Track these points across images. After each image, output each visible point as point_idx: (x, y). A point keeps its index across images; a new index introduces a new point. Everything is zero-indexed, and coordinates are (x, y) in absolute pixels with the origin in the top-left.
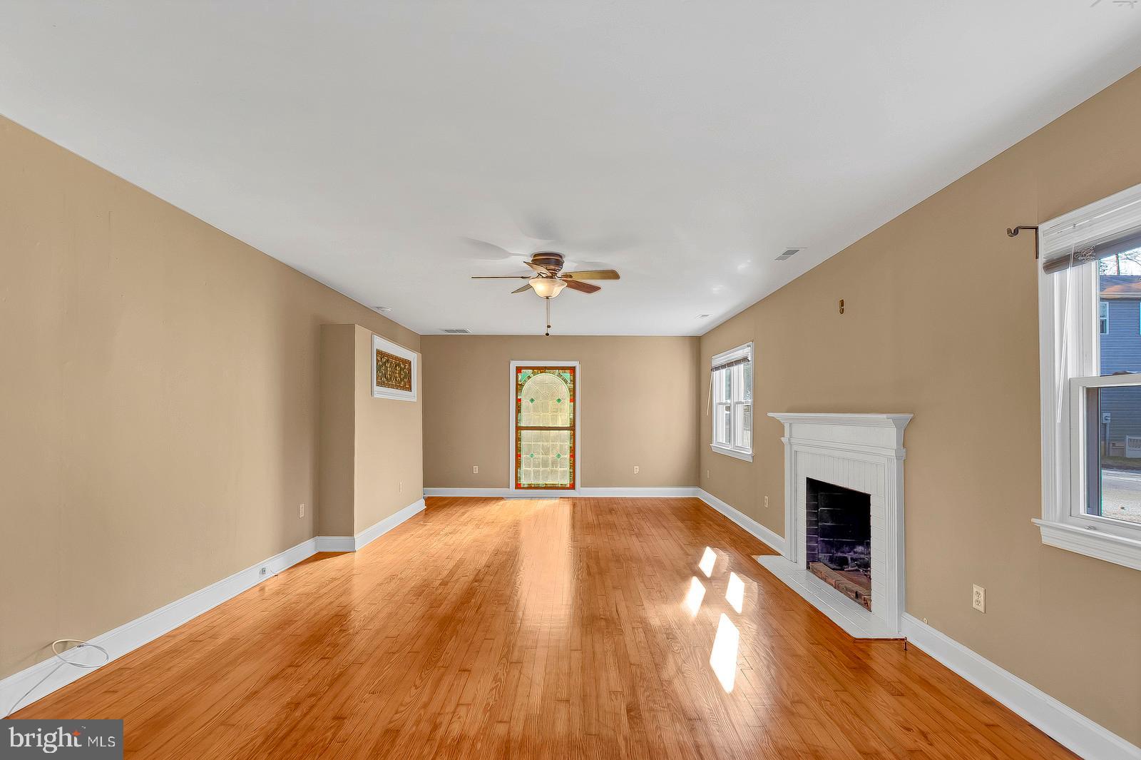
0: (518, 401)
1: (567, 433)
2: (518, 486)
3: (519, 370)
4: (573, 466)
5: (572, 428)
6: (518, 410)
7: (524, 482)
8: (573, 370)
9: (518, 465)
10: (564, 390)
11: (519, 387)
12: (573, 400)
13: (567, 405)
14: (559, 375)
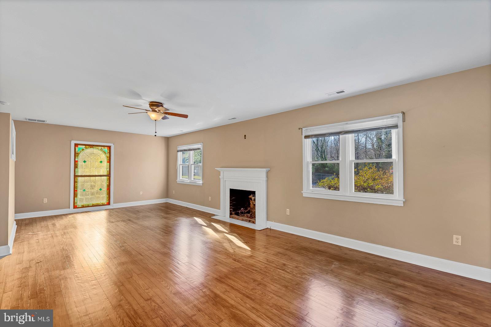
0: (76, 162)
1: (105, 178)
2: (75, 207)
3: (76, 145)
4: (109, 194)
5: (109, 175)
6: (76, 166)
7: (79, 204)
8: (109, 147)
9: (75, 195)
10: (104, 157)
11: (76, 154)
12: (109, 162)
13: (105, 164)
14: (101, 150)
